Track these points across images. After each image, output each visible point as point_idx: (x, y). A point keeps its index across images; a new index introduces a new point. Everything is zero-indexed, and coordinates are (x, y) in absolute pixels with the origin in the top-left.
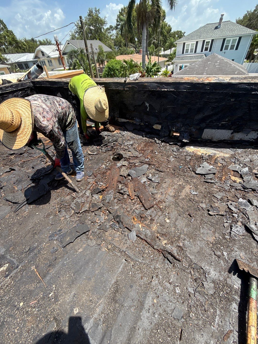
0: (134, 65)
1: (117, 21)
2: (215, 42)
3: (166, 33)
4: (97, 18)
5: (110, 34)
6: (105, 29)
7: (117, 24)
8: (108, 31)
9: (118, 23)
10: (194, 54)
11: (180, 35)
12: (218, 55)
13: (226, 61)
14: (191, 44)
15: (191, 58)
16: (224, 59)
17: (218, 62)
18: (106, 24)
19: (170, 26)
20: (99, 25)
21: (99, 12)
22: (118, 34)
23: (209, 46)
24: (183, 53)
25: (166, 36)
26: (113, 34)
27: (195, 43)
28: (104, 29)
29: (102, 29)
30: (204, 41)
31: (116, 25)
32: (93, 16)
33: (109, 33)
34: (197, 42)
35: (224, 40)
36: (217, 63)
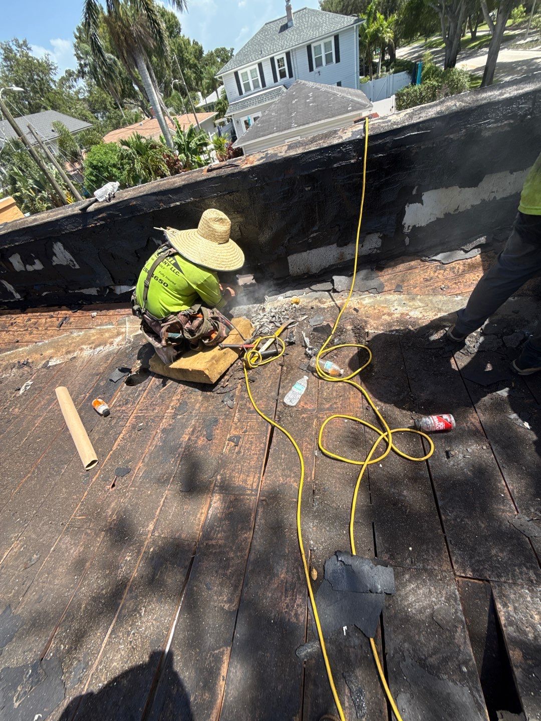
0: (147, 146)
1: (79, 58)
2: (294, 57)
3: (193, 60)
4: (28, 61)
5: (75, 90)
6: (57, 81)
7: (81, 65)
8: (67, 85)
9: (82, 62)
10: (264, 90)
11: (224, 56)
12: (306, 82)
13: (323, 89)
14: (248, 71)
15: (260, 99)
16: (319, 86)
17: (310, 95)
18: (55, 69)
19: (196, 43)
20: (38, 75)
21: (26, 46)
22: (91, 86)
23: (286, 67)
24: (241, 93)
25: (195, 65)
26: (81, 88)
27: (257, 66)
28: (54, 82)
29: (50, 81)
30: (272, 59)
31: (79, 68)
32: (17, 60)
33: (70, 88)
34: (260, 65)
35: (309, 47)
36: (308, 97)
